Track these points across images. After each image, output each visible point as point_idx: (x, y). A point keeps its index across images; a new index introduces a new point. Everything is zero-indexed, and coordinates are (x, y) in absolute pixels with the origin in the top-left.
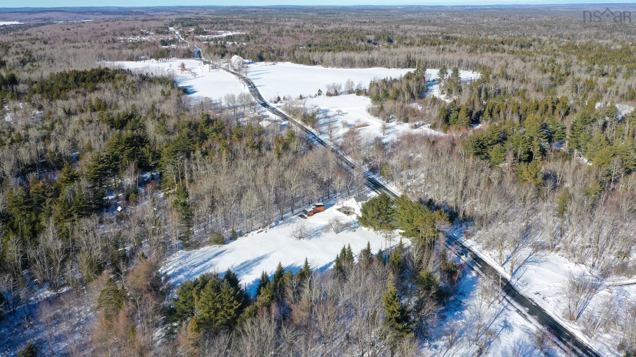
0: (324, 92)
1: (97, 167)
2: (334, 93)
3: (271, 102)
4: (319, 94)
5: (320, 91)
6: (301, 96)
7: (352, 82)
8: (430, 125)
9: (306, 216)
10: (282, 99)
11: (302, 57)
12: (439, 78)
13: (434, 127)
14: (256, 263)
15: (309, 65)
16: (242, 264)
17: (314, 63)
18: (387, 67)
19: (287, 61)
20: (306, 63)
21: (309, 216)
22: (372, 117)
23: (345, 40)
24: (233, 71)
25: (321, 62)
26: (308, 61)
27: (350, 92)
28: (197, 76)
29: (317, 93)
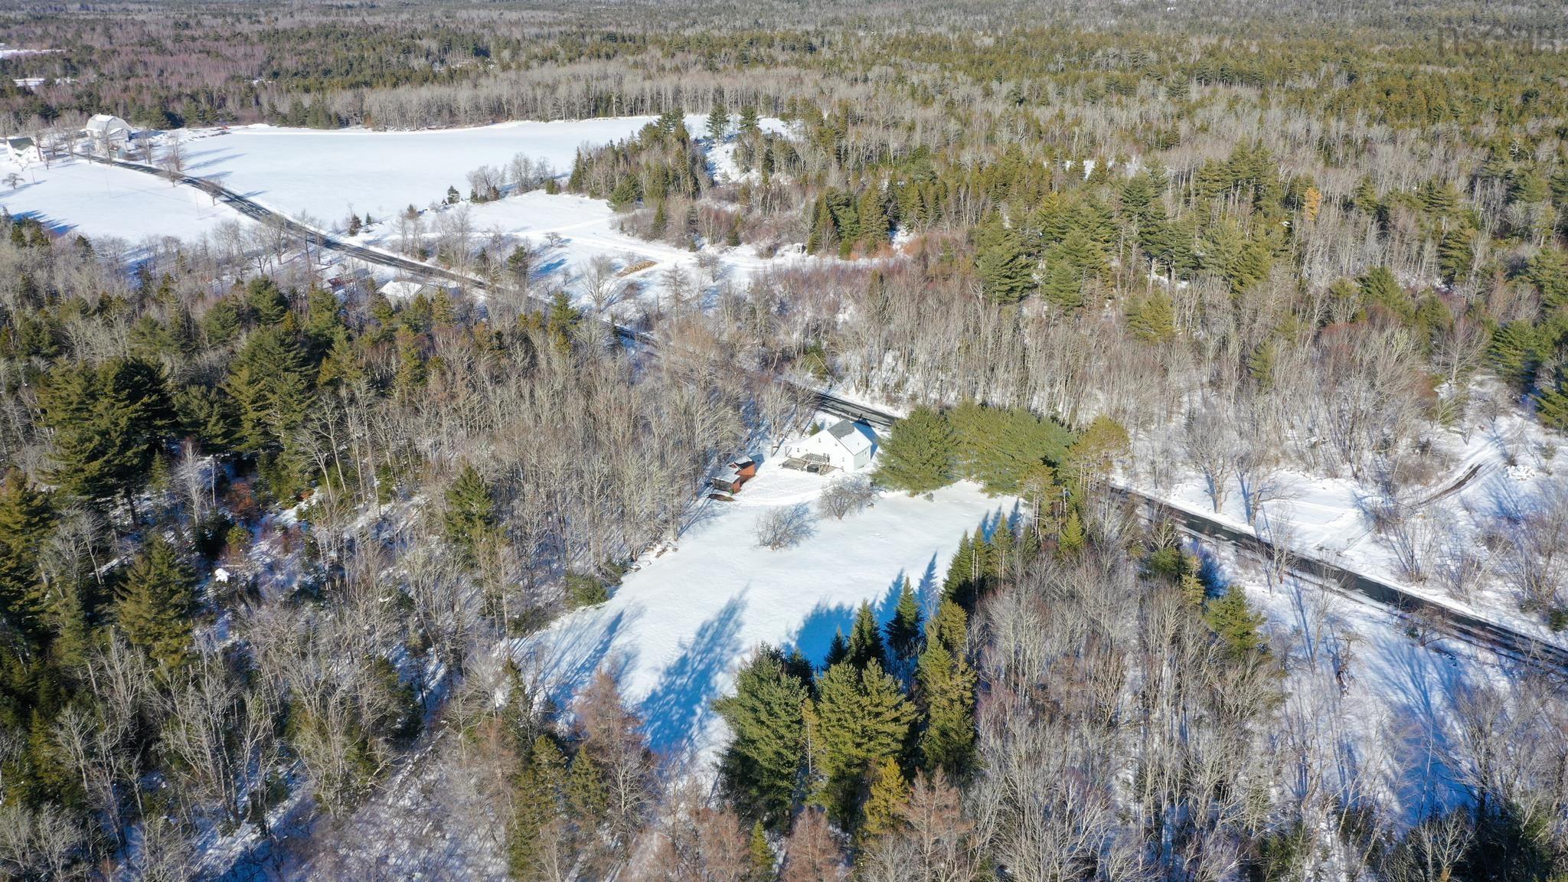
0: (465, 192)
1: (83, 470)
2: (489, 192)
3: (338, 232)
4: (451, 201)
5: (452, 191)
6: (411, 209)
7: (526, 162)
8: (800, 245)
9: (726, 494)
10: (363, 222)
11: (297, 106)
12: (709, 134)
13: (813, 247)
14: (731, 624)
15: (327, 127)
16: (701, 634)
17: (342, 122)
18: (540, 118)
19: (254, 121)
20: (316, 124)
21: (733, 492)
22: (644, 243)
23: (371, 56)
24: (122, 161)
25: (361, 117)
26: (322, 118)
27: (526, 187)
28: (20, 183)
29: (446, 196)
